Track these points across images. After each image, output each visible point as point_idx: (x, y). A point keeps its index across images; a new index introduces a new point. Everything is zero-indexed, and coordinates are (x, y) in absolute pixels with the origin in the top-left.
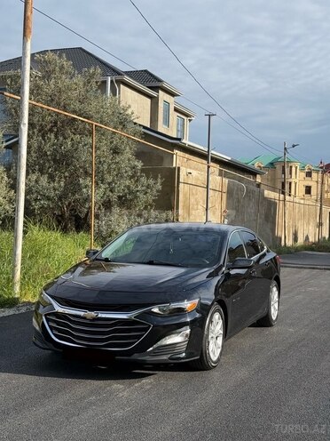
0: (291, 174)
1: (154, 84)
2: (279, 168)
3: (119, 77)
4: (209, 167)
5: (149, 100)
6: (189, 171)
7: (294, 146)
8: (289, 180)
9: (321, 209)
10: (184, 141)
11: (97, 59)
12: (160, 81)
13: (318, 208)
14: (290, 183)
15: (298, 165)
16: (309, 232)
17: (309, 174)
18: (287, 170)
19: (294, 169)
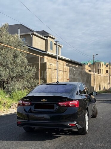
0: (101, 66)
1: (46, 35)
2: (97, 64)
3: (32, 33)
4: (57, 62)
5: (45, 41)
6: (51, 64)
7: (97, 55)
8: (100, 69)
9: (109, 78)
10: (47, 52)
11: (26, 27)
12: (48, 34)
13: (109, 77)
14: (101, 70)
15: (103, 63)
16: (105, 86)
17: (107, 66)
18: (99, 65)
19: (102, 64)
